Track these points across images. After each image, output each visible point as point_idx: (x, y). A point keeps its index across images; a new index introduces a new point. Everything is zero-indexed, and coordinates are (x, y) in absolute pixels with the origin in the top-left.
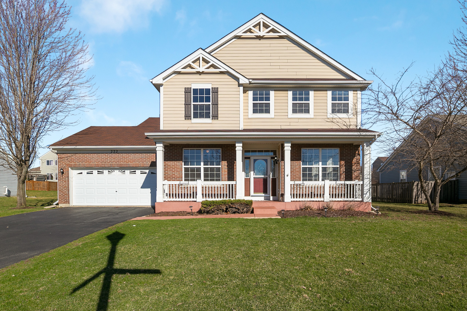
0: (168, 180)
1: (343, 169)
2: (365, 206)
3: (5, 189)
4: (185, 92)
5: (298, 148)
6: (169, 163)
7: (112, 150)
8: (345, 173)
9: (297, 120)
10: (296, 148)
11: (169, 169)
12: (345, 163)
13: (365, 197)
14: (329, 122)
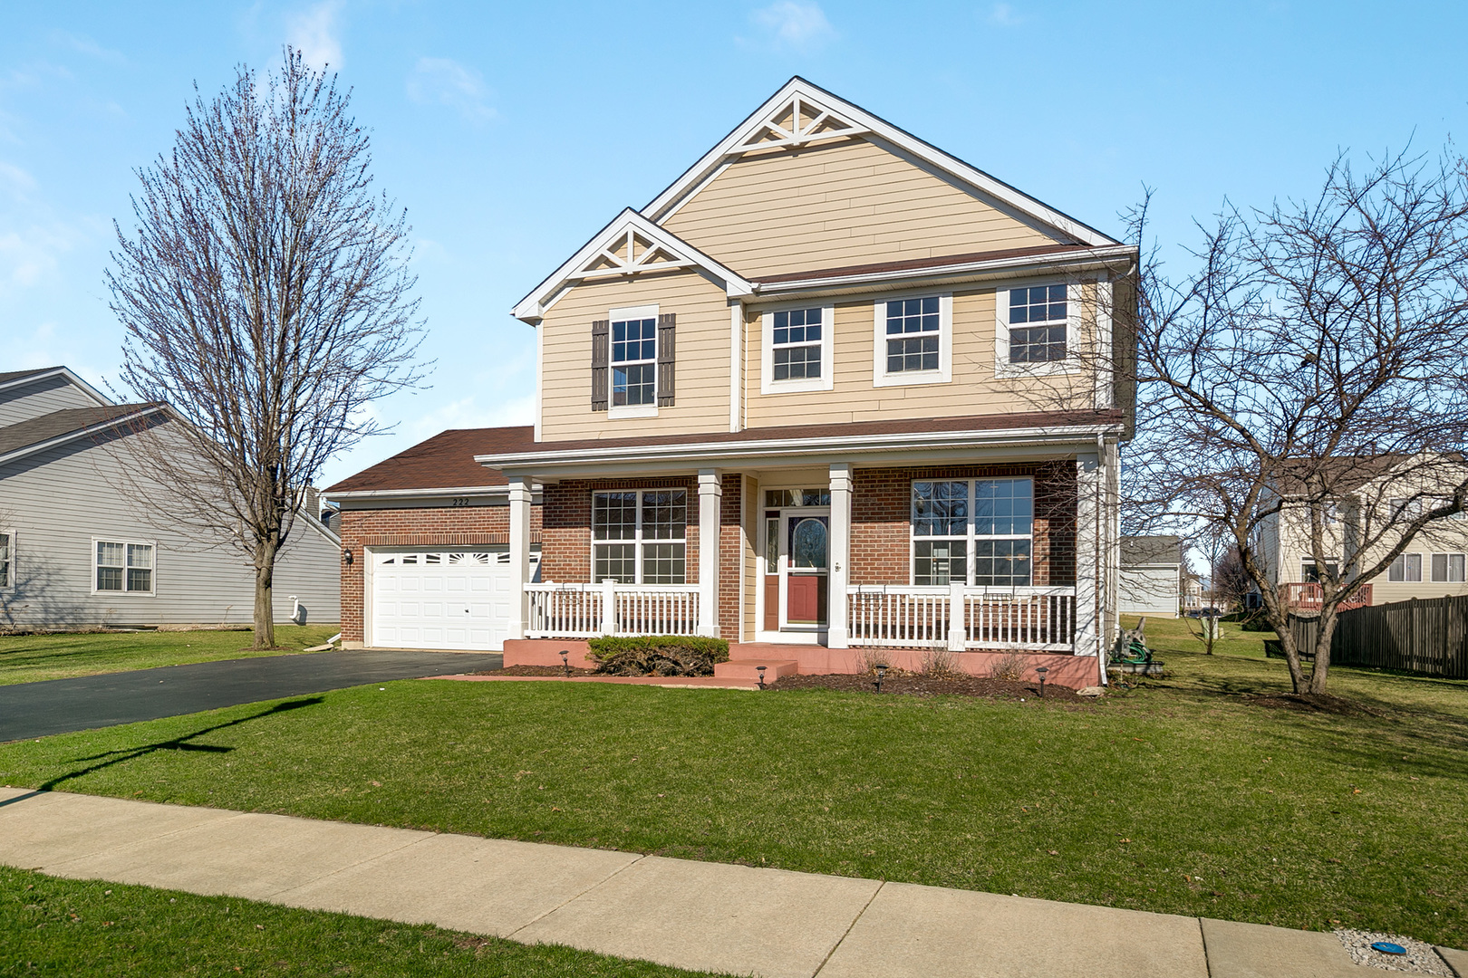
0: (554, 581)
1: (1044, 546)
2: (1077, 670)
3: (292, 604)
4: (593, 335)
5: (901, 481)
6: (557, 532)
7: (455, 499)
8: (1051, 559)
9: (900, 394)
10: (893, 481)
11: (558, 549)
12: (1050, 525)
13: (1080, 641)
14: (999, 392)
